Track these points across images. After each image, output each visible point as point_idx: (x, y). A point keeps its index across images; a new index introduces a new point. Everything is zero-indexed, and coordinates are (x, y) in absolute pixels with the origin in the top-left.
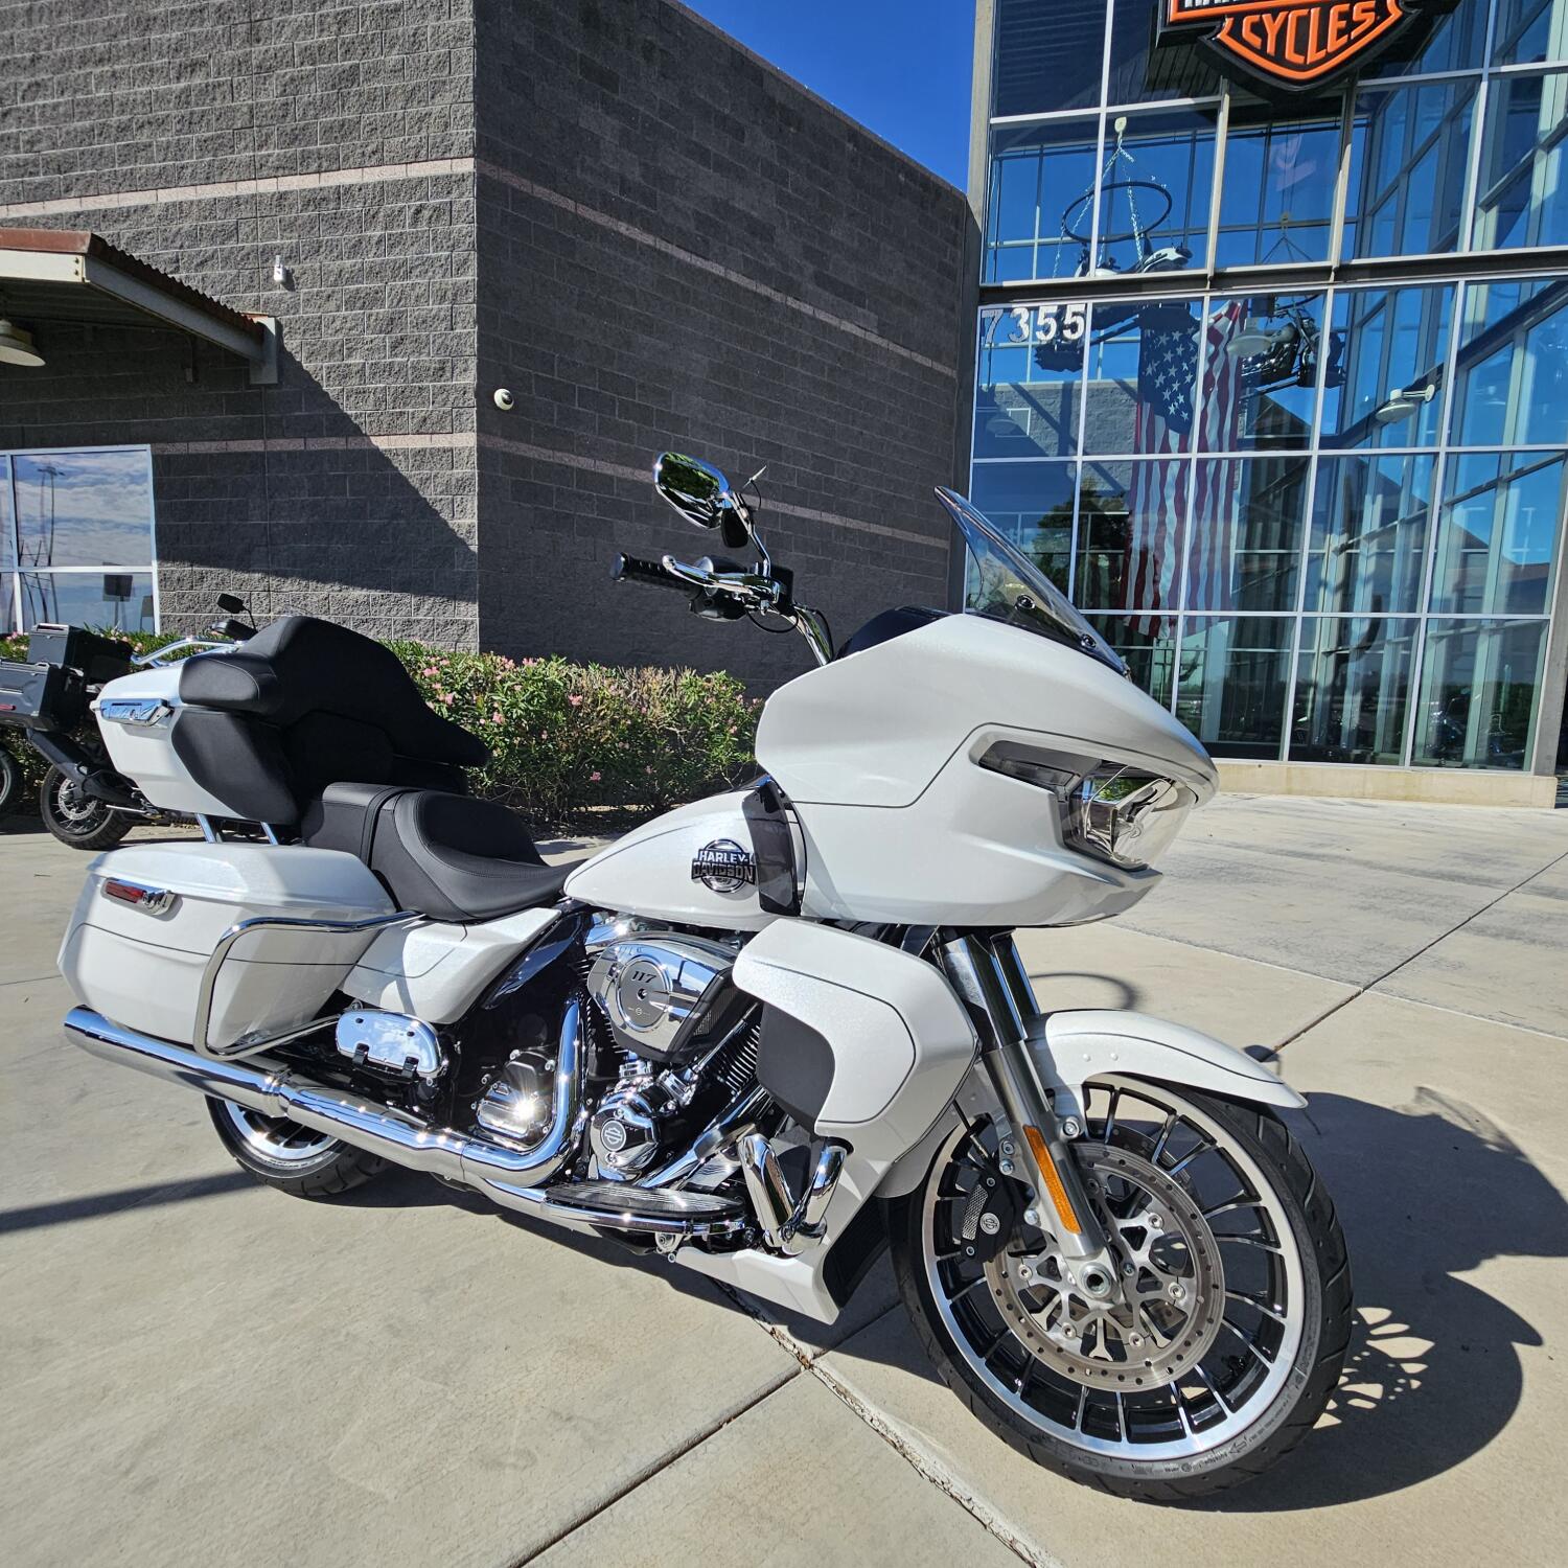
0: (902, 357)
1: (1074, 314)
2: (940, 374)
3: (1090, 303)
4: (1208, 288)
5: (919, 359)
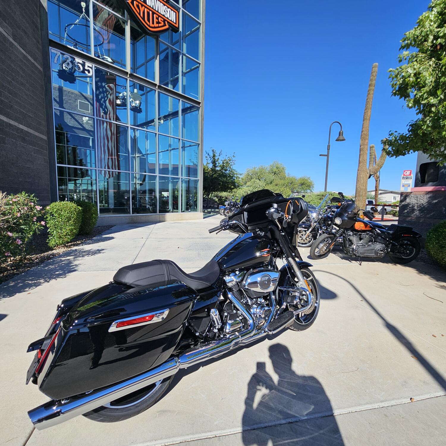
1: (88, 67)
2: (38, 68)
3: (94, 65)
4: (128, 76)
5: (29, 57)
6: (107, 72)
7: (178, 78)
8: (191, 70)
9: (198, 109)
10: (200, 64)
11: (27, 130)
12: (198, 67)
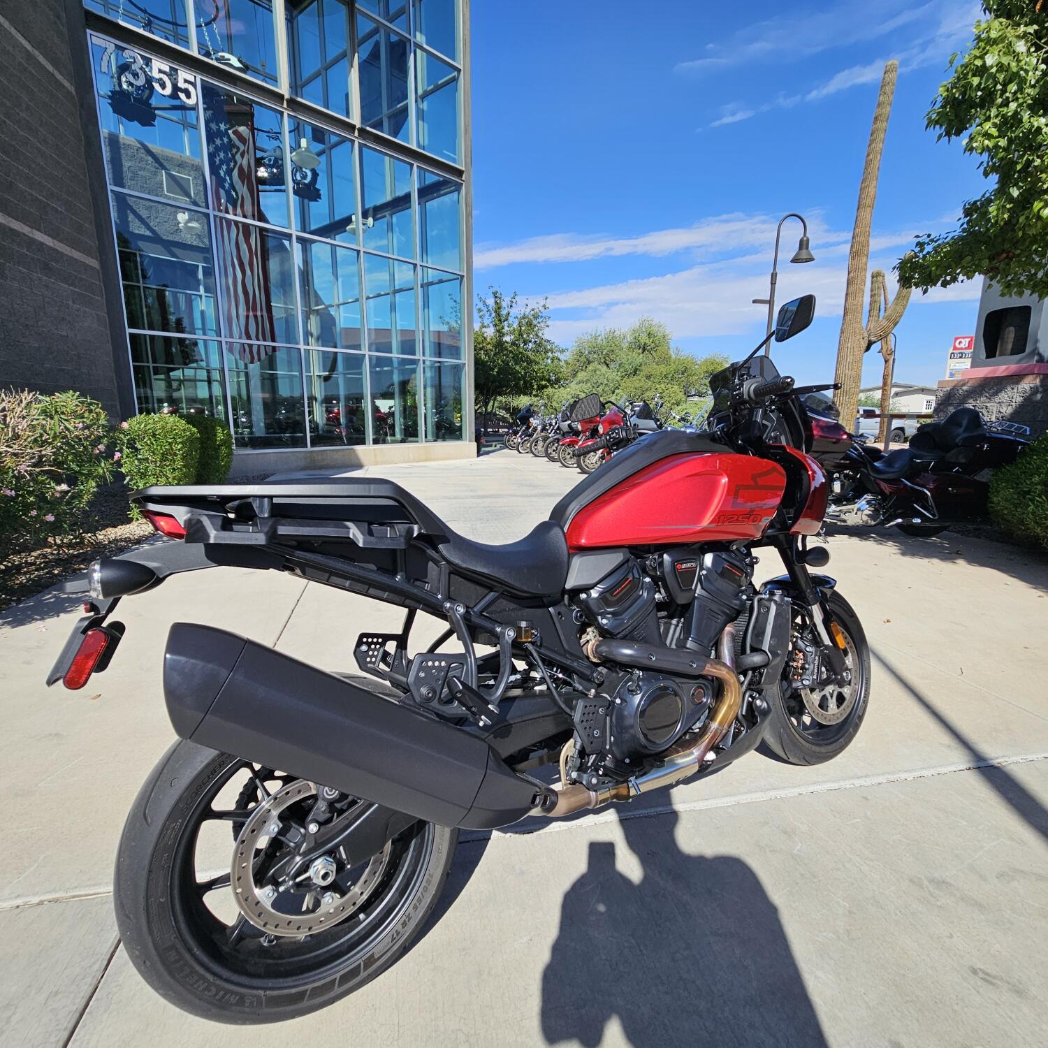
0: (28, 51)
1: (186, 81)
2: (63, 86)
3: (199, 77)
4: (285, 105)
5: (41, 59)
6: (230, 95)
7: (405, 110)
8: (438, 88)
9: (458, 187)
10: (459, 71)
11: (51, 245)
12: (455, 80)
